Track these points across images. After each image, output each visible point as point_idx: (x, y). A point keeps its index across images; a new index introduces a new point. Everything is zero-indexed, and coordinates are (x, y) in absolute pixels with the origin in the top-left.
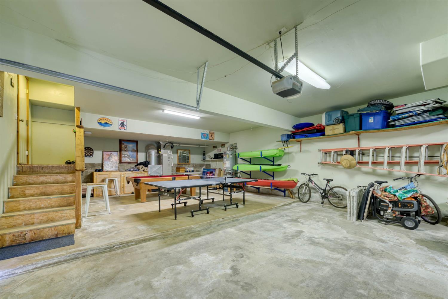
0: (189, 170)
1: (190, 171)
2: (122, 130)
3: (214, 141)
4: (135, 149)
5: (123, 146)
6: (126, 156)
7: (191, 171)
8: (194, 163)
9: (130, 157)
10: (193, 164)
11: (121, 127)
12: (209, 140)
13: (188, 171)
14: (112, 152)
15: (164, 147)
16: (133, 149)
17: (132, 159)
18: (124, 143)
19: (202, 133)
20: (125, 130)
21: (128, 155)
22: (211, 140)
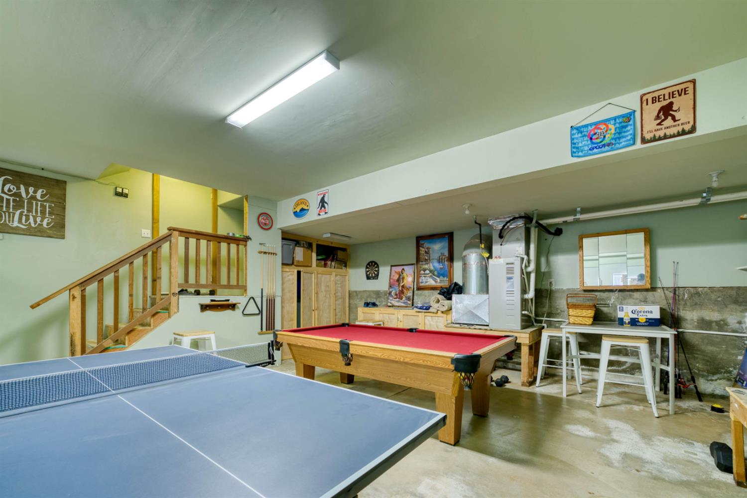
0: (635, 316)
1: (634, 323)
2: (323, 216)
3: (699, 132)
4: (446, 254)
5: (422, 251)
6: (427, 272)
7: (642, 319)
8: (681, 284)
9: (434, 275)
10: (675, 290)
11: (321, 209)
12: (639, 145)
13: (627, 320)
14: (405, 267)
15: (501, 236)
16: (442, 254)
17: (438, 280)
18: (423, 244)
19: (576, 129)
20: (326, 213)
21: (431, 271)
22: (666, 137)
